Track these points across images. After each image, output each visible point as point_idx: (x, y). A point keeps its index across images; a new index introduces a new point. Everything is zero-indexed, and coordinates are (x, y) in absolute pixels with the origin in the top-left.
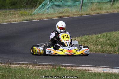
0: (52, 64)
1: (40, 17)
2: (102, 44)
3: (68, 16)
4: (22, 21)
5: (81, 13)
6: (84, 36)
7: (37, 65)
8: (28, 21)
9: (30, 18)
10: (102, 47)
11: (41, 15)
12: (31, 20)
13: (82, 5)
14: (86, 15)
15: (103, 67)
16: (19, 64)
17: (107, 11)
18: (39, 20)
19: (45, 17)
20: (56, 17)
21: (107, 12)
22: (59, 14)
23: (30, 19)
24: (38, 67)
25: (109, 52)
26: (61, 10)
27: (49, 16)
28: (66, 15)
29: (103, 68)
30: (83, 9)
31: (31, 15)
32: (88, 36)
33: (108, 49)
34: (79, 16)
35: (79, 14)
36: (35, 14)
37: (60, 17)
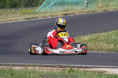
0: (61, 66)
1: (44, 15)
2: (114, 42)
3: (74, 14)
4: (24, 19)
5: (87, 10)
7: (45, 67)
8: (30, 19)
9: (33, 16)
10: (115, 46)
11: (45, 13)
12: (34, 18)
14: (93, 12)
16: (23, 66)
17: (115, 7)
18: (42, 19)
19: (49, 15)
20: (61, 14)
21: (116, 9)
22: (64, 12)
24: (45, 70)
26: (65, 7)
27: (53, 14)
28: (72, 12)
30: (89, 7)
31: (34, 13)
32: (97, 34)
34: (85, 13)
35: (85, 12)
36: (38, 12)
37: (66, 15)
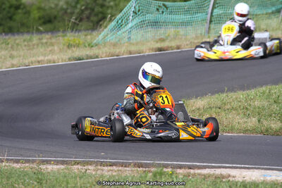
0: (141, 163)
1: (112, 50)
2: (259, 113)
3: (178, 48)
4: (70, 59)
5: (208, 40)
6: (217, 95)
7: (107, 166)
8: (83, 59)
9: (88, 53)
10: (259, 121)
11: (115, 45)
12: (91, 58)
13: (211, 21)
15: (262, 169)
18: (108, 58)
19: (123, 51)
20: (149, 49)
22: (157, 42)
23: (87, 55)
24: (109, 171)
25: (276, 133)
26: (161, 32)
27: (133, 48)
28: (173, 44)
29: (263, 171)
30: (212, 31)
31: (91, 46)
32: (225, 95)
33: (275, 125)
36: (101, 43)
37: (160, 50)
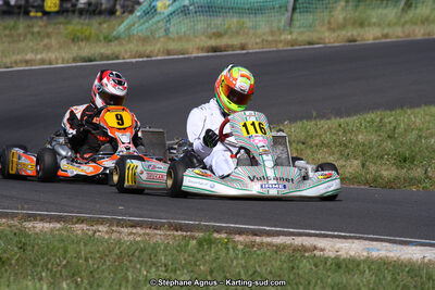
0: (180, 224)
1: (141, 48)
2: (364, 153)
3: (243, 48)
4: (75, 60)
5: (289, 37)
6: (299, 124)
7: (127, 226)
8: (95, 60)
9: (103, 51)
10: (363, 165)
11: (145, 40)
12: (108, 58)
13: (294, 9)
14: (310, 43)
15: (366, 239)
16: (58, 219)
17: (386, 31)
18: (134, 60)
19: (157, 50)
20: (198, 49)
21: (386, 36)
22: (210, 38)
23: (102, 54)
24: (129, 235)
25: (390, 185)
26: (218, 22)
27: (172, 46)
28: (236, 41)
29: (367, 242)
30: (297, 24)
31: (108, 40)
32: (310, 125)
33: (388, 172)
34: (281, 47)
35: (281, 42)
36: (123, 36)
37: (215, 49)
